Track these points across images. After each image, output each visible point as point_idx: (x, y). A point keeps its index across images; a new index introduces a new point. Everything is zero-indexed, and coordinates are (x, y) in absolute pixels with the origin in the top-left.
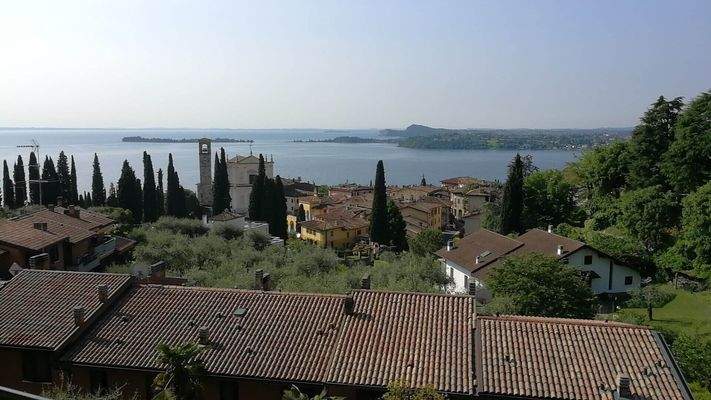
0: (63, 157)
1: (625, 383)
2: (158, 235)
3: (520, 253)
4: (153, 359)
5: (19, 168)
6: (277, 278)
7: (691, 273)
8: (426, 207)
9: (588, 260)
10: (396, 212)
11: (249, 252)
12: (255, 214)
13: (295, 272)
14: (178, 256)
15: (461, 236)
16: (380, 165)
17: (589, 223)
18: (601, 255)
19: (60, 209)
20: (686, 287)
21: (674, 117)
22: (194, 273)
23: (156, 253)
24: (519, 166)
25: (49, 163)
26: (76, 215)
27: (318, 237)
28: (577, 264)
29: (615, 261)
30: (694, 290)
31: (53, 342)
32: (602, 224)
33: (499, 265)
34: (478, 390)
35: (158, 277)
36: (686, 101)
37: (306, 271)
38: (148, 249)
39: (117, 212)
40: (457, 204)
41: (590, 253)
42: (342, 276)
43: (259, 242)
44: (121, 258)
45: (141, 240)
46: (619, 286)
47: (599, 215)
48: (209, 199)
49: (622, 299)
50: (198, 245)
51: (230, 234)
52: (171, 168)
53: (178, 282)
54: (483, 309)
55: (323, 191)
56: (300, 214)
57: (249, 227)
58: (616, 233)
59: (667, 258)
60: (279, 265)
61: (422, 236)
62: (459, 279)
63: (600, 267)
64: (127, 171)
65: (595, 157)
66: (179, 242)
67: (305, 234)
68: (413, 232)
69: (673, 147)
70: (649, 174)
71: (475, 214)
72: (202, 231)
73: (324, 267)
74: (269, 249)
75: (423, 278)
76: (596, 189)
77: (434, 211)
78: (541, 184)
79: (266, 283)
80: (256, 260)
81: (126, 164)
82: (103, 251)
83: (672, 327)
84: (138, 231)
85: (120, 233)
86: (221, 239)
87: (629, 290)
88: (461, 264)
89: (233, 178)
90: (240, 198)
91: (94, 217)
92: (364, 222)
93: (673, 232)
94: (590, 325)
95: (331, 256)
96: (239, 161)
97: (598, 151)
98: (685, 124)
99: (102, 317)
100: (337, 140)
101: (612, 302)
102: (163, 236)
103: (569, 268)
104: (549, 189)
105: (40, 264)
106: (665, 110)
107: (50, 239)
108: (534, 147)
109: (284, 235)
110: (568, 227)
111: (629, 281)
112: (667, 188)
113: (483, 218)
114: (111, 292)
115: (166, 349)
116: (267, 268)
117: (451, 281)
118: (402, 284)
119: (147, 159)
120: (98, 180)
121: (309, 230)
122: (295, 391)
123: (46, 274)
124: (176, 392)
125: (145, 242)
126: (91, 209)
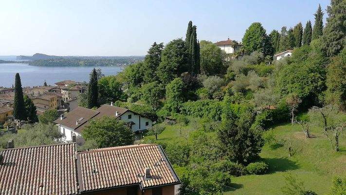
1: (148, 172)
3: (98, 117)
8: (48, 98)
9: (130, 117)
15: (68, 111)
17: (129, 100)
18: (135, 114)
20: (169, 123)
21: (160, 51)
24: (95, 74)
29: (141, 116)
30: (172, 124)
32: (135, 100)
33: (88, 124)
34: (80, 191)
40: (65, 95)
41: (130, 113)
46: (143, 127)
47: (133, 96)
49: (145, 132)
58: (140, 103)
59: (161, 112)
61: (46, 113)
63: (135, 119)
65: (130, 69)
68: (40, 112)
69: (161, 65)
70: (152, 76)
71: (75, 99)
75: (48, 136)
76: (131, 84)
77: (52, 99)
78: (106, 83)
83: (165, 142)
87: (147, 128)
92: (10, 109)
93: (163, 101)
94: (132, 148)
97: (131, 66)
98: (165, 55)
101: (141, 134)
103: (121, 121)
104: (110, 85)
106: (157, 48)
110: (120, 102)
111: (147, 124)
112: (160, 82)
113: (79, 101)
117: (64, 135)
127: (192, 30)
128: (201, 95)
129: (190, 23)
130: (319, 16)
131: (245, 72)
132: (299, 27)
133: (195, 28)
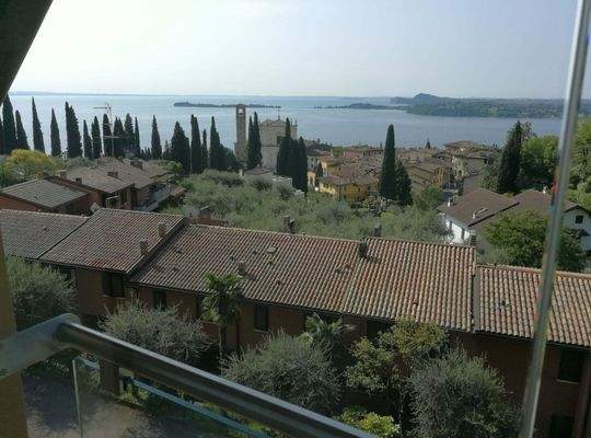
0: (129, 118)
2: (204, 184)
3: (516, 211)
4: (202, 285)
5: (95, 126)
8: (431, 167)
9: (579, 220)
10: (403, 171)
11: (276, 201)
12: (281, 170)
14: (219, 203)
15: (460, 194)
16: (391, 129)
19: (127, 161)
22: (232, 216)
23: (202, 199)
24: (518, 132)
25: (118, 123)
26: (140, 166)
27: (332, 191)
28: (569, 222)
31: (125, 266)
33: (495, 220)
34: (475, 328)
35: (205, 219)
38: (195, 196)
39: (171, 164)
40: (458, 165)
42: (354, 226)
43: (285, 194)
44: (174, 202)
45: (189, 188)
48: (244, 156)
50: (235, 194)
51: (261, 186)
52: (213, 128)
53: (221, 224)
55: (338, 151)
56: (319, 171)
57: (277, 180)
60: (301, 213)
61: (426, 193)
62: (457, 230)
63: (589, 226)
64: (179, 131)
66: (221, 191)
67: (322, 188)
72: (238, 183)
73: (338, 216)
74: (292, 199)
75: (426, 229)
77: (437, 172)
79: (292, 227)
80: (282, 208)
81: (177, 124)
82: (161, 196)
84: (187, 180)
85: (173, 182)
86: (254, 190)
88: (460, 217)
89: (264, 138)
90: (269, 156)
91: (153, 170)
92: (374, 180)
95: (345, 208)
96: (269, 124)
100: (351, 107)
102: (208, 185)
105: (114, 203)
108: (532, 116)
109: (305, 189)
113: (481, 178)
114: (169, 229)
115: (212, 277)
117: (450, 232)
118: (408, 233)
119: (194, 121)
120: (156, 138)
121: (326, 185)
122: (316, 318)
123: (118, 213)
124: (220, 313)
125: (193, 190)
126: (152, 161)
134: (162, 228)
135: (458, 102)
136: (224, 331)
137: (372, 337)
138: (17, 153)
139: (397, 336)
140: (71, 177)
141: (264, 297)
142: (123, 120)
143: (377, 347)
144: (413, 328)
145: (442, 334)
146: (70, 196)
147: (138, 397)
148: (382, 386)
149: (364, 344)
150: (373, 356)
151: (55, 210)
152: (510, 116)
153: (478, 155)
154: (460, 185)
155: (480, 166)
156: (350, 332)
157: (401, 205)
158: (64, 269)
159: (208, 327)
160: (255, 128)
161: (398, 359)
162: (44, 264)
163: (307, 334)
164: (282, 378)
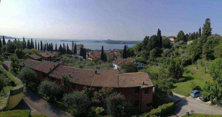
0: (51, 44)
1: (143, 82)
3: (126, 62)
4: (61, 78)
5: (45, 45)
6: (84, 66)
7: (151, 63)
8: (111, 54)
9: (137, 62)
10: (105, 55)
11: (79, 61)
12: (81, 55)
13: (87, 65)
14: (67, 61)
15: (116, 59)
16: (103, 46)
17: (137, 56)
18: (139, 61)
19: (50, 52)
20: (151, 65)
21: (148, 39)
22: (69, 64)
23: (64, 60)
24: (125, 47)
25: (49, 44)
26: (52, 53)
27: (91, 59)
28: (135, 63)
29: (141, 62)
30: (152, 66)
31: (46, 72)
32: (138, 56)
33: (122, 64)
34: (119, 87)
35: (63, 64)
36: (150, 37)
37: (89, 65)
38: (63, 59)
39: (58, 53)
40: (116, 53)
41: (137, 61)
42: (95, 67)
43: (81, 60)
44: (58, 60)
45: (62, 57)
46: (141, 66)
47: (138, 55)
48: (73, 51)
49: (142, 68)
50: (71, 59)
51: (76, 58)
52: (67, 46)
53: (66, 65)
54: (120, 72)
55: (93, 51)
56: (89, 55)
57: (80, 57)
58: (141, 58)
59: (148, 61)
60: (84, 64)
61: (110, 59)
62: (116, 66)
63: (138, 63)
64: (61, 46)
65: (137, 45)
66: (68, 58)
67: (89, 59)
68: (108, 58)
69: (148, 44)
70: (145, 48)
71: (118, 55)
72: (72, 57)
73: (92, 64)
74: (83, 61)
75: (109, 66)
76: (137, 51)
77: (112, 55)
78: (129, 50)
79: (81, 67)
80: (80, 63)
81: (60, 45)
82: (56, 59)
83: (149, 72)
84: (61, 56)
85: (59, 56)
86: (75, 59)
87: (143, 66)
88: (116, 64)
89: (77, 48)
90: (78, 52)
91: (55, 53)
92: (99, 57)
93: (148, 57)
94: (138, 74)
95: (93, 63)
96: (79, 45)
97: (138, 44)
98: (150, 40)
99: (54, 69)
100: (95, 42)
101: (141, 68)
102: (66, 57)
103: (134, 64)
104: (130, 51)
105: (46, 60)
106: (147, 38)
107: (48, 56)
108: (128, 44)
109: (86, 59)
110: (134, 57)
111: (143, 65)
112: (148, 50)
113: (120, 56)
114: (56, 66)
115: (63, 76)
116: (82, 64)
117: (114, 67)
118: (106, 68)
119: (64, 44)
120: (56, 47)
121: (90, 58)
122: (85, 87)
123: (46, 62)
124: (64, 84)
125: (62, 58)
126: (55, 52)
127: (159, 32)
128: (163, 55)
129: (159, 29)
130: (200, 30)
131: (178, 47)
132: (194, 33)
133: (160, 31)
134: (54, 65)
135: (115, 41)
136: (65, 88)
137: (98, 91)
138: (32, 49)
139: (103, 90)
140: (40, 54)
141: (74, 82)
142: (50, 44)
143: (98, 93)
144: (106, 88)
145: (112, 89)
146: (39, 57)
147: (47, 98)
148: (100, 101)
149: (96, 93)
150: (98, 95)
151: (37, 60)
152: (124, 44)
153: (119, 51)
154: (116, 57)
155: (119, 53)
156: (93, 90)
157: (105, 62)
158: (36, 71)
159: (62, 87)
160: (75, 46)
161: (103, 95)
162: (33, 69)
163: (83, 91)
164: (77, 100)
